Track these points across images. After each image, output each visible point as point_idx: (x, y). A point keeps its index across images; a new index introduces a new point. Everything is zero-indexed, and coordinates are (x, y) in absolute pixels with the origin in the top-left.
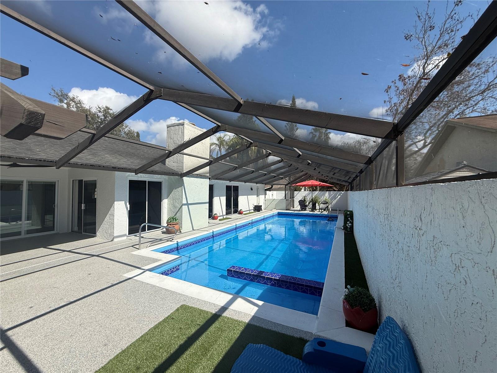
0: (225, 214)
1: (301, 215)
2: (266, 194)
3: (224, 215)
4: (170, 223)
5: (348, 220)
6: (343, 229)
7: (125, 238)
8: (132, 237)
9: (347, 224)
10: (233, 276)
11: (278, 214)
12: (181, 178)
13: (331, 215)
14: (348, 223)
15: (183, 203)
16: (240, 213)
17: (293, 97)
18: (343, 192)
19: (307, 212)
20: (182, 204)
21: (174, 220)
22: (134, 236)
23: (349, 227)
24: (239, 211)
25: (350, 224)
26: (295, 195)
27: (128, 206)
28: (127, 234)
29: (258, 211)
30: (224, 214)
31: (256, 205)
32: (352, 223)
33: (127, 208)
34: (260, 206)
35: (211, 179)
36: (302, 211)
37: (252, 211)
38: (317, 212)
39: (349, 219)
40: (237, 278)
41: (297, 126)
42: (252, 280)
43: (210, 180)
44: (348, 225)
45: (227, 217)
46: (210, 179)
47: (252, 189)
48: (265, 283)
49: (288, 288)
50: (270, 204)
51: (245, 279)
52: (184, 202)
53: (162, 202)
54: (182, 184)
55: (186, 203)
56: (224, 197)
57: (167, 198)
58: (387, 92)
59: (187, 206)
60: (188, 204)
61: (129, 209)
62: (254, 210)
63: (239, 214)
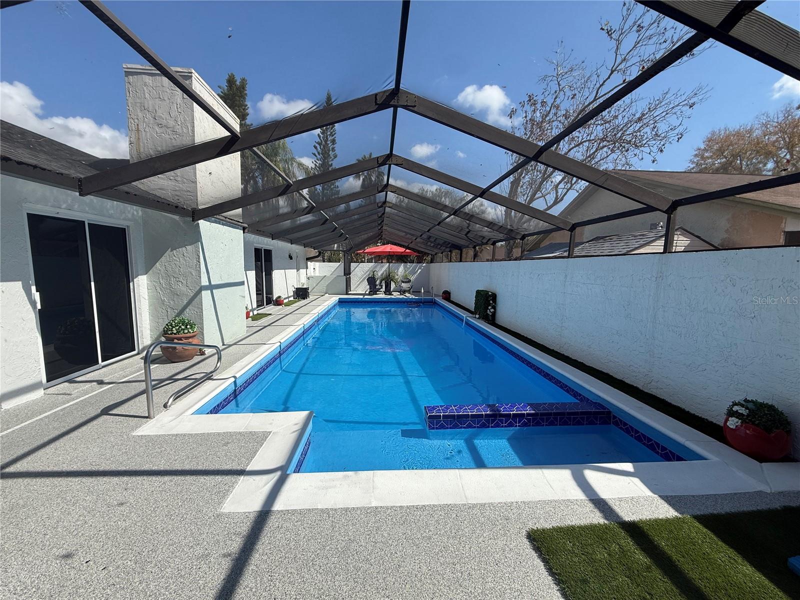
0: (256, 306)
1: (378, 302)
2: (307, 268)
3: (255, 309)
4: (177, 336)
5: (490, 305)
6: (478, 318)
7: (39, 393)
8: (62, 386)
9: (488, 311)
10: (442, 427)
11: (339, 301)
12: (193, 221)
13: (424, 299)
14: (490, 308)
15: (202, 284)
16: (278, 302)
17: (328, 95)
18: (424, 265)
19: (381, 296)
20: (199, 287)
21: (188, 327)
22: (66, 384)
23: (491, 314)
24: (274, 299)
25: (492, 310)
26: (352, 269)
27: (37, 296)
28: (44, 380)
29: (304, 299)
30: (254, 307)
31: (298, 287)
32: (494, 308)
33: (33, 304)
34: (305, 288)
35: (246, 231)
36: (374, 296)
37: (292, 299)
38: (396, 295)
39: (491, 302)
40: (450, 428)
41: (335, 150)
42: (484, 426)
43: (244, 233)
44: (490, 311)
45: (260, 312)
46: (244, 229)
47: (291, 258)
48: (510, 425)
49: (552, 424)
50: (317, 285)
51: (469, 426)
52: (204, 282)
53: (131, 284)
54: (196, 237)
55: (208, 284)
56: (253, 271)
57: (146, 274)
58: (511, 117)
59: (209, 291)
60: (211, 287)
61: (39, 307)
62: (294, 296)
63: (275, 305)
